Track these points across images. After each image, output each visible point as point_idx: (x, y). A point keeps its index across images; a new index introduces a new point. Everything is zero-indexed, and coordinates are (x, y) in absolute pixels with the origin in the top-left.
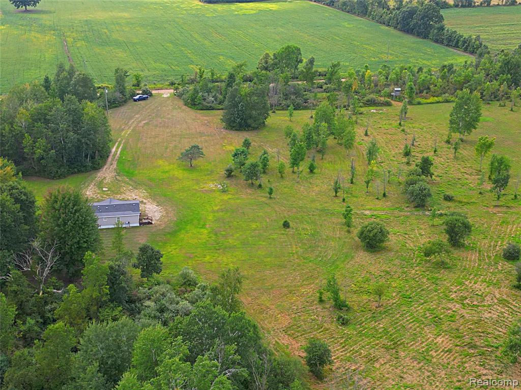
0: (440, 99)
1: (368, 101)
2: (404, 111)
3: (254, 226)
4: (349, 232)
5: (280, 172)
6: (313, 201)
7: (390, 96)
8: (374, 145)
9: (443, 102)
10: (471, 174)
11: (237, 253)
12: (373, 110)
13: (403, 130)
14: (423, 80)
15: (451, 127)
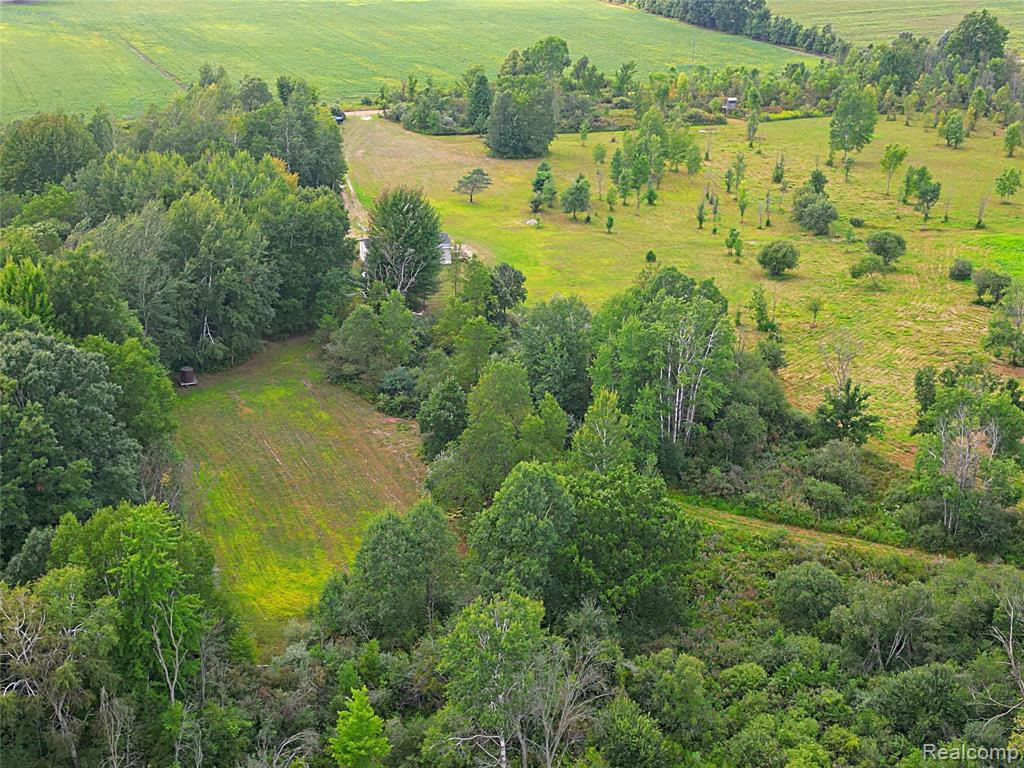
0: (797, 113)
1: (691, 117)
2: (752, 129)
3: (606, 262)
4: (738, 262)
5: (610, 203)
6: (671, 234)
7: (722, 110)
8: (741, 160)
9: (802, 117)
10: (876, 199)
11: (600, 288)
12: (701, 129)
13: (759, 153)
14: (768, 85)
15: (833, 142)
